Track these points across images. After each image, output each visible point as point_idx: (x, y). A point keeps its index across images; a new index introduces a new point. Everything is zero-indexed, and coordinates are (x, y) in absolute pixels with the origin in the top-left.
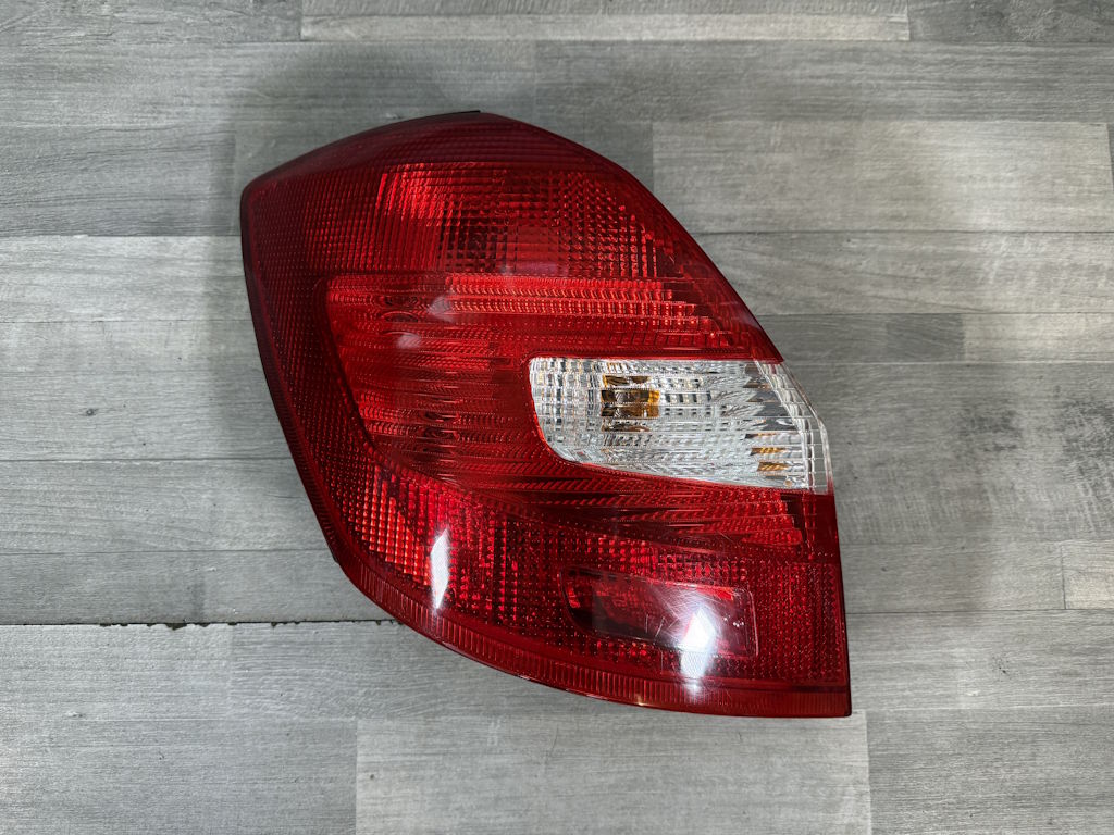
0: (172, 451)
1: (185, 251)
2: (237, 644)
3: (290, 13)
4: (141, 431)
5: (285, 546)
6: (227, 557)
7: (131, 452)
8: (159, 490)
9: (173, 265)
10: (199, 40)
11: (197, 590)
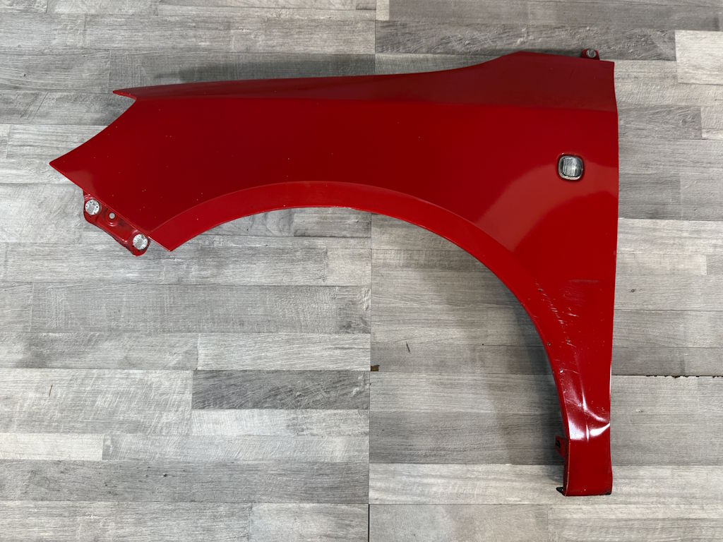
0: (666, 307)
1: (664, 226)
2: (700, 384)
3: (697, 127)
4: (653, 299)
5: (715, 346)
6: (692, 350)
7: (650, 307)
8: (663, 322)
9: (660, 231)
10: (661, 137)
11: (682, 363)
